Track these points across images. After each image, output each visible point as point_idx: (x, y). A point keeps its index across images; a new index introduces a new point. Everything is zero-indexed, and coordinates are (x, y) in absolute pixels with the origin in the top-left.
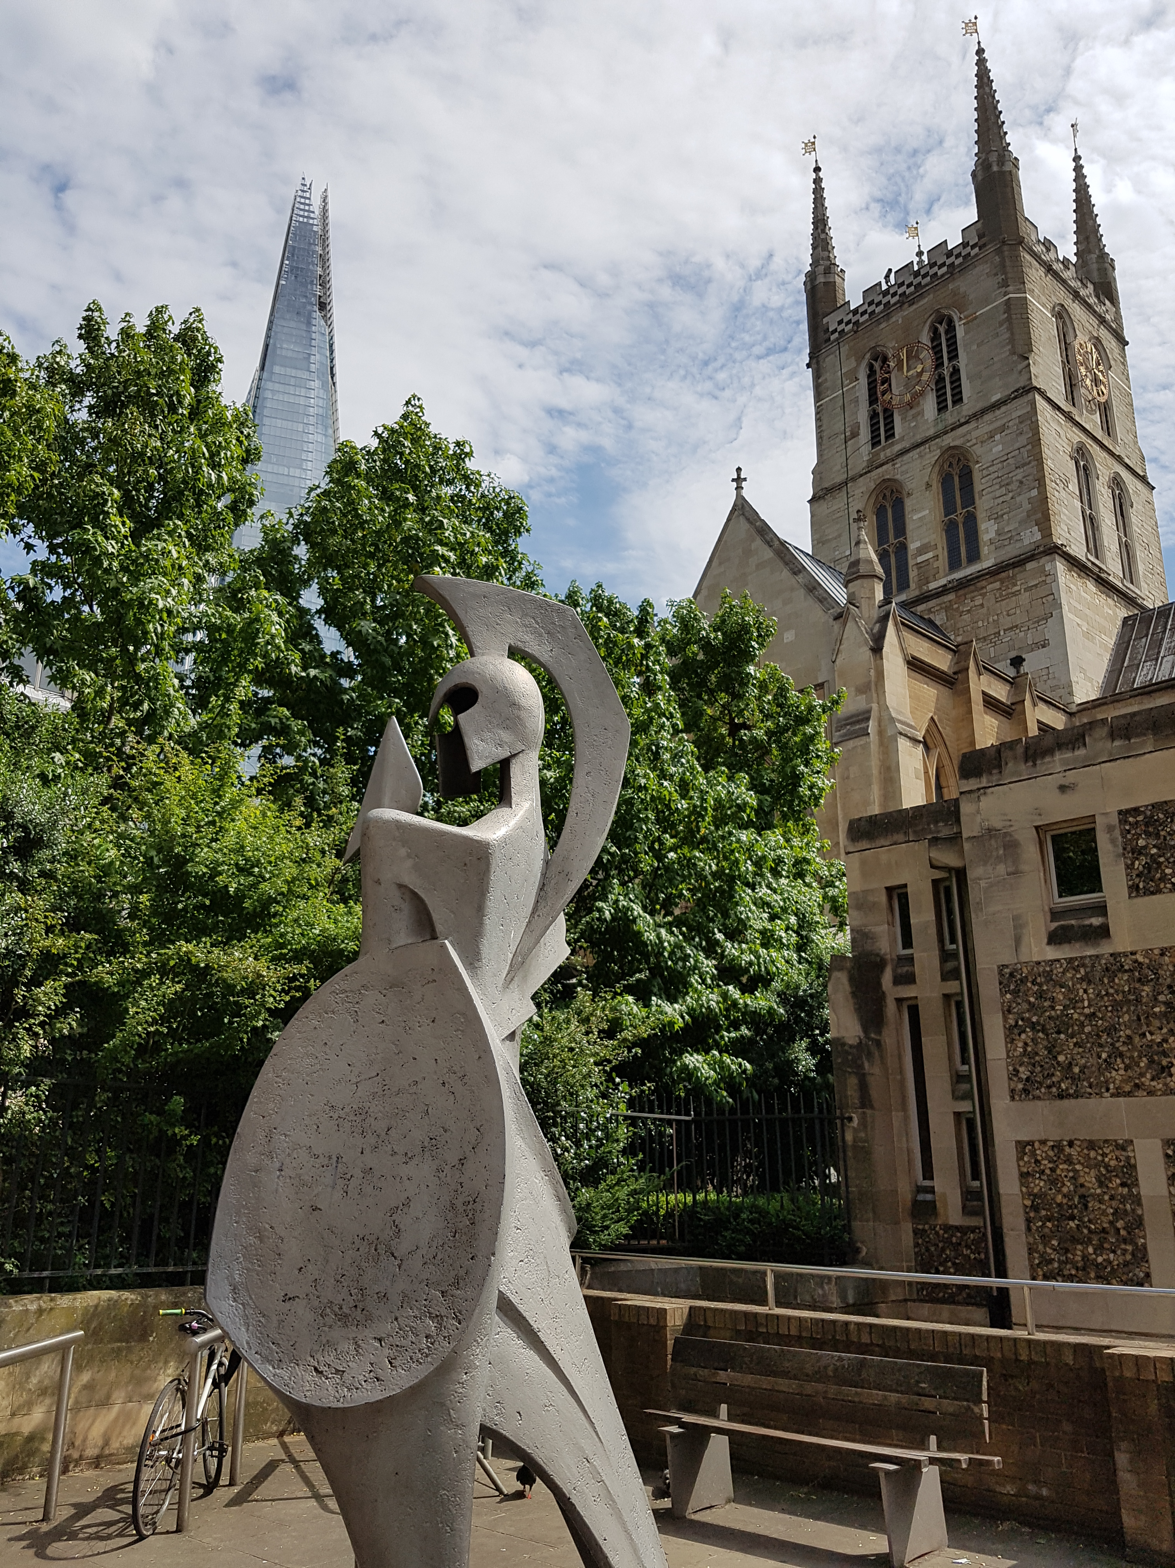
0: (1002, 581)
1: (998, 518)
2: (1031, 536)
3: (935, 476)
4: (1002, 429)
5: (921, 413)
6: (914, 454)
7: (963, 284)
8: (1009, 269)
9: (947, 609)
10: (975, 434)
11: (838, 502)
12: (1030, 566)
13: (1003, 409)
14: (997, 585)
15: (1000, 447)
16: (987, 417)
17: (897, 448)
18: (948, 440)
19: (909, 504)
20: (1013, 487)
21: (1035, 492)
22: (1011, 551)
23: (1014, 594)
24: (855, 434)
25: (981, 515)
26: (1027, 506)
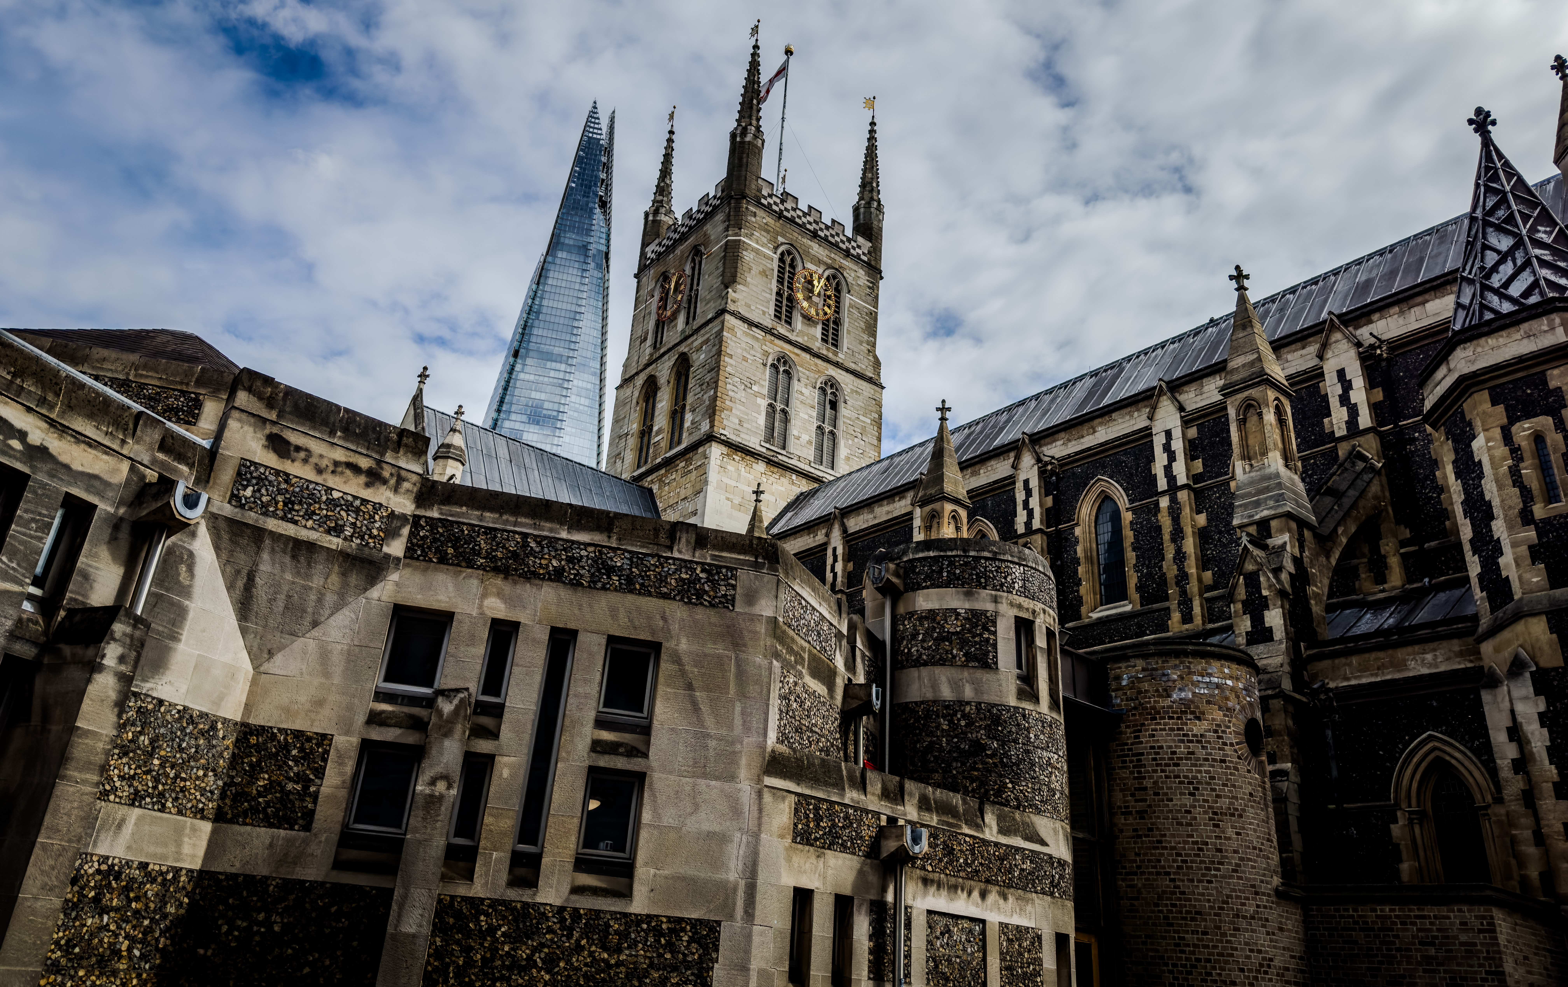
0: (686, 461)
1: (693, 411)
2: (705, 427)
3: (673, 375)
4: (708, 340)
5: (676, 326)
6: (666, 357)
7: (708, 227)
8: (732, 218)
9: (660, 480)
10: (695, 344)
11: (628, 391)
12: (701, 450)
13: (710, 325)
14: (683, 464)
15: (703, 356)
16: (702, 332)
17: (662, 351)
18: (683, 348)
19: (659, 394)
20: (704, 387)
21: (712, 392)
22: (696, 437)
23: (690, 472)
24: (645, 339)
25: (688, 408)
26: (707, 403)
